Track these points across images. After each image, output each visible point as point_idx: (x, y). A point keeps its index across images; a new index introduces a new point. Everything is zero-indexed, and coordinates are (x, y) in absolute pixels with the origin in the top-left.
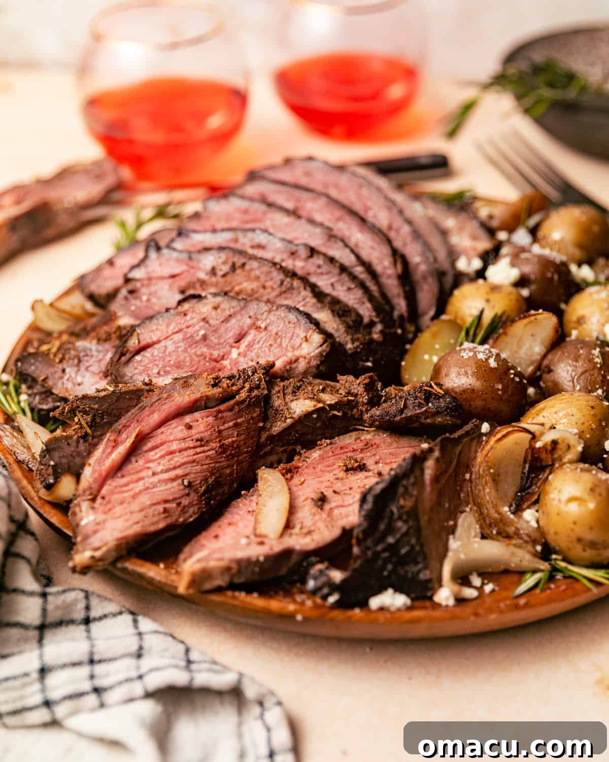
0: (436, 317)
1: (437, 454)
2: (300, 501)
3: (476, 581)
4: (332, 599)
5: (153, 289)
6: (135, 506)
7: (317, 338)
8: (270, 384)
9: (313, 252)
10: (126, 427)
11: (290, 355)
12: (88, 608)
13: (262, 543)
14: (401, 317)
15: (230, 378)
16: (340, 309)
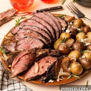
0: (59, 38)
1: (57, 62)
2: (40, 67)
3: (62, 77)
4: (44, 82)
5: (20, 34)
6: (19, 69)
7: (42, 44)
8: (36, 50)
9: (42, 30)
10: (17, 58)
11: (39, 46)
12: (13, 82)
13: (35, 74)
14: (54, 38)
15: (31, 50)
16: (45, 38)
